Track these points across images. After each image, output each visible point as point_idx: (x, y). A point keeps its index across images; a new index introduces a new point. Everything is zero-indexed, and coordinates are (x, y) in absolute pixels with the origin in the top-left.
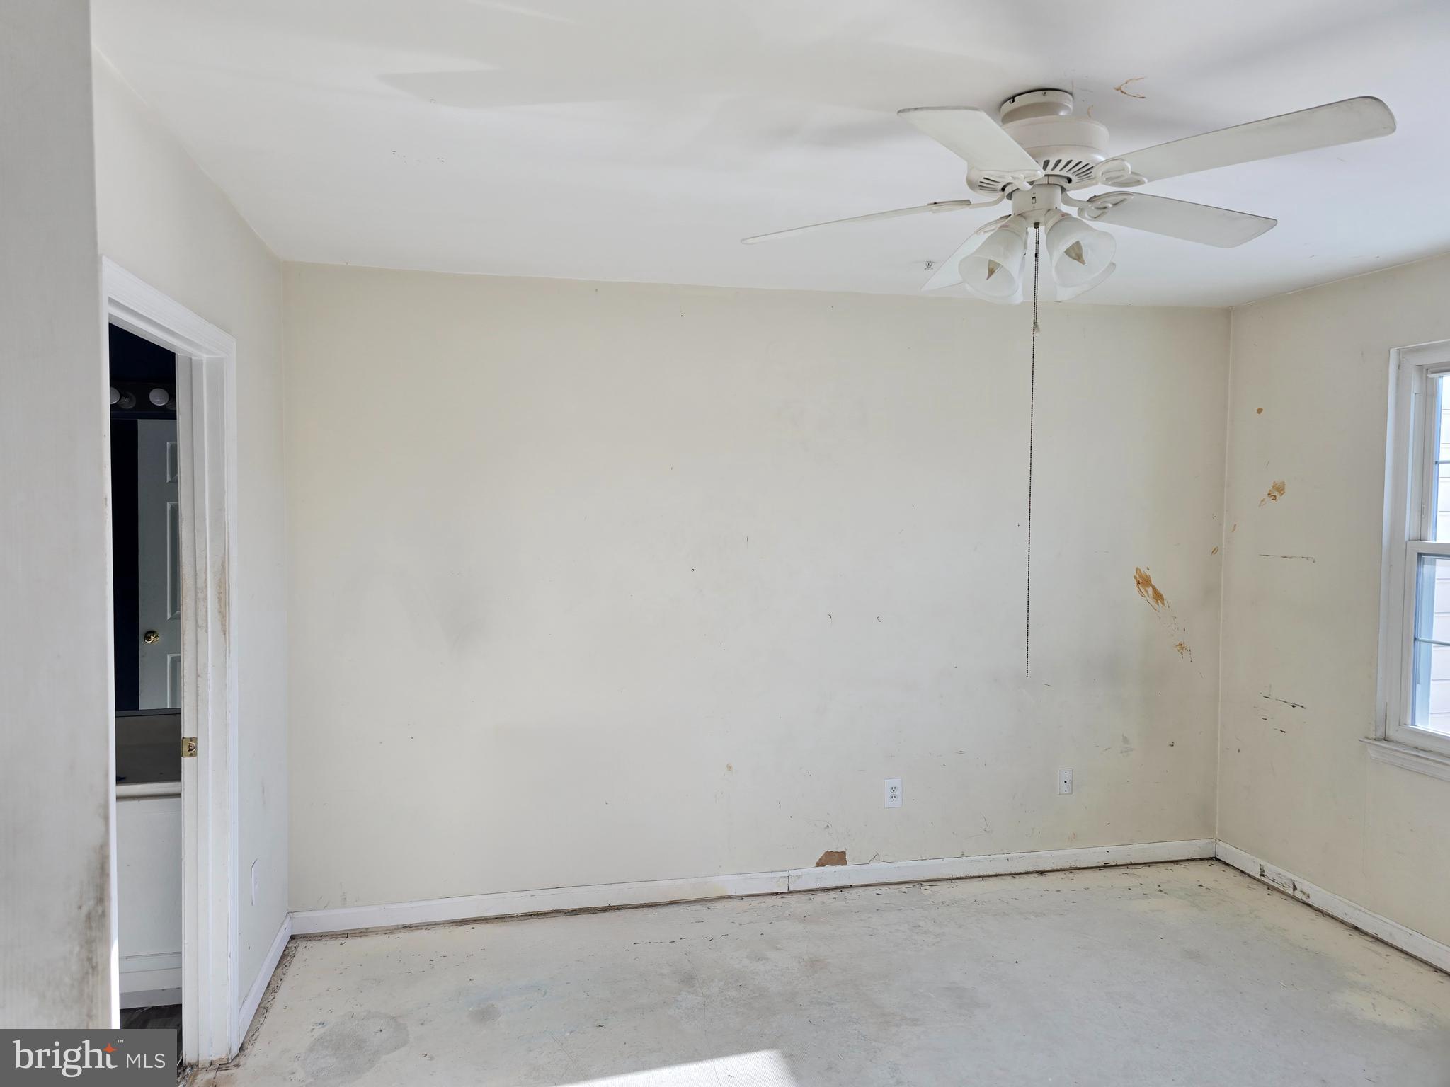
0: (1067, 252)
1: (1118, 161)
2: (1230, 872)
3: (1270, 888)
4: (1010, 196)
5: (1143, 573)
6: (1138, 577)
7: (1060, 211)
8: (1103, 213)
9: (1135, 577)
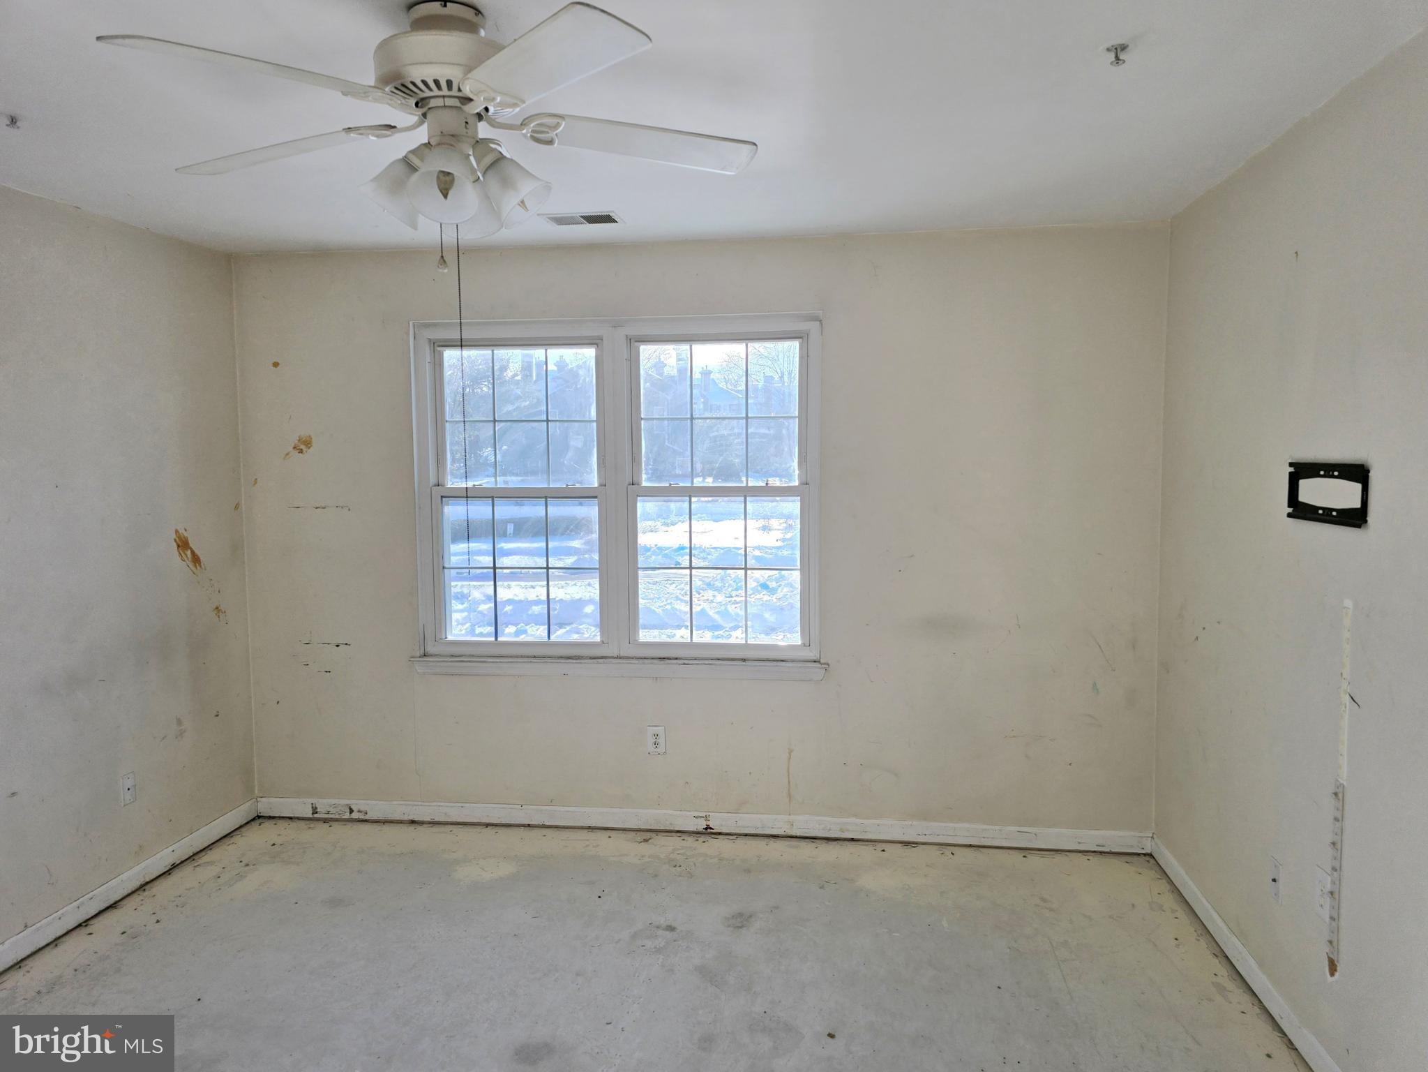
2: (280, 822)
3: (325, 821)
5: (182, 536)
6: (177, 539)
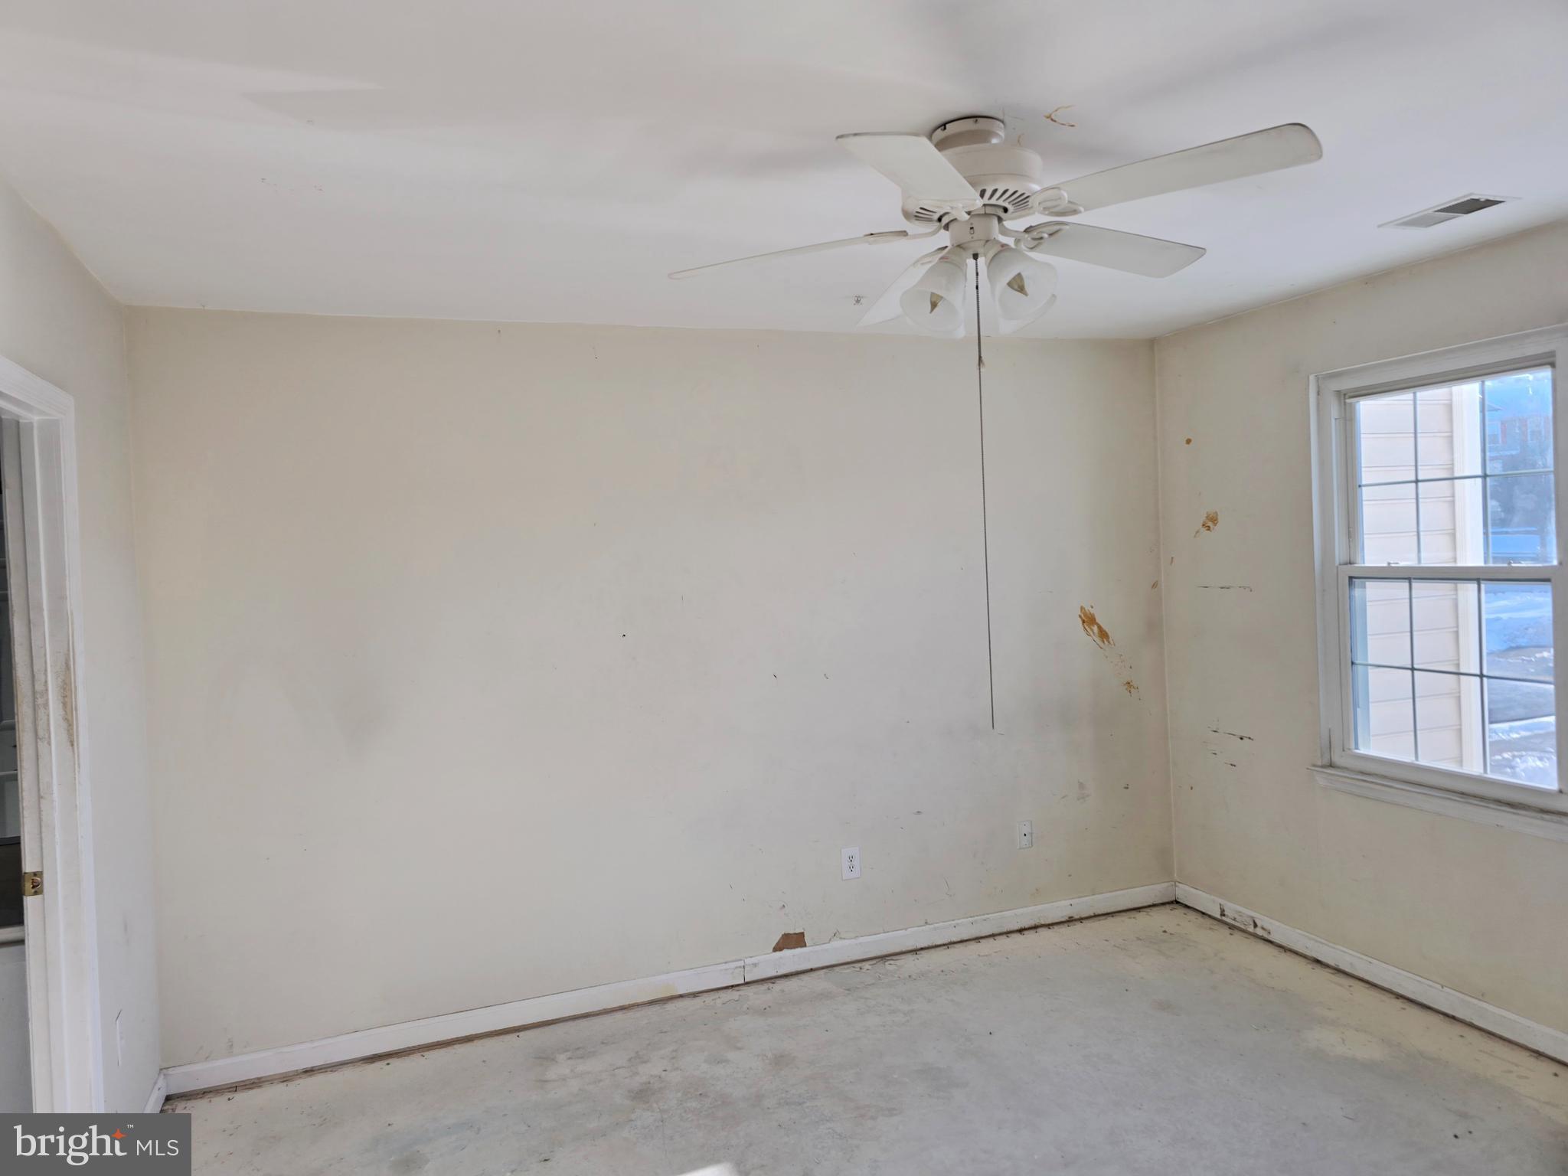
0: (1009, 284)
1: (1054, 190)
2: (1192, 916)
3: (1232, 927)
4: (946, 227)
5: (1088, 613)
6: (1082, 616)
7: (998, 242)
8: (1039, 243)
9: (1080, 616)
